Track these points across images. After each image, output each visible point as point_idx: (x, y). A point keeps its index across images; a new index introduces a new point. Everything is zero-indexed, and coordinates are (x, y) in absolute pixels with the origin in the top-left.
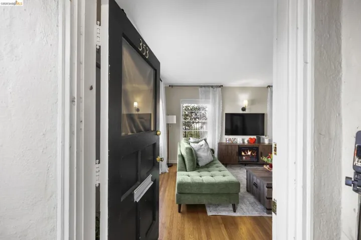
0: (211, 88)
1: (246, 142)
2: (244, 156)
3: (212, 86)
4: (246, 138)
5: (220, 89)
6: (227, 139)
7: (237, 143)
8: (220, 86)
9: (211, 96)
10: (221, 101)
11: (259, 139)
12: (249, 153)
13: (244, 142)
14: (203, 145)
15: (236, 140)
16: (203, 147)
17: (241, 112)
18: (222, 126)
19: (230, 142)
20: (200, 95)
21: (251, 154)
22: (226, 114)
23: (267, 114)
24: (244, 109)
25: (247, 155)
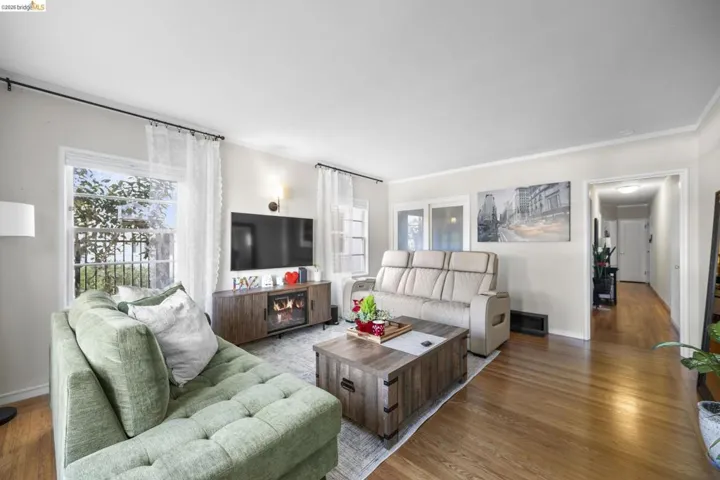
0: (189, 135)
1: (280, 283)
2: (280, 312)
3: (193, 132)
4: (280, 274)
5: (217, 144)
6: (238, 281)
7: (260, 287)
8: (216, 138)
9: (189, 157)
10: (220, 178)
11: (305, 272)
12: (290, 305)
13: (275, 285)
14: (182, 307)
15: (257, 281)
16: (184, 313)
17: (268, 213)
18: (222, 246)
19: (245, 286)
20: (151, 149)
21: (294, 306)
22: (233, 214)
23: (316, 221)
24: (273, 207)
25: (285, 310)
